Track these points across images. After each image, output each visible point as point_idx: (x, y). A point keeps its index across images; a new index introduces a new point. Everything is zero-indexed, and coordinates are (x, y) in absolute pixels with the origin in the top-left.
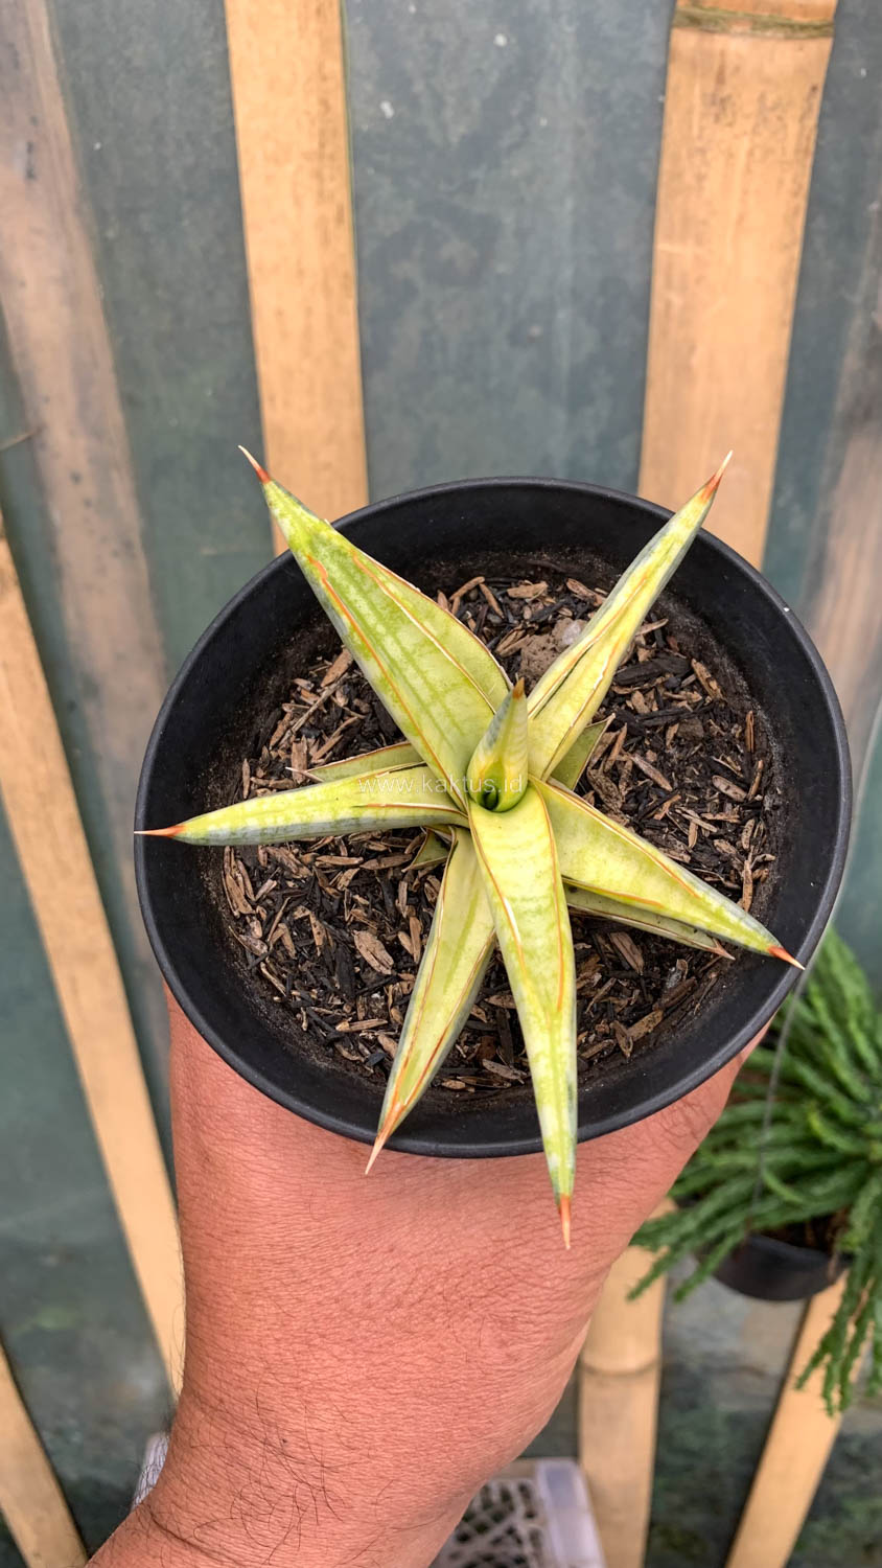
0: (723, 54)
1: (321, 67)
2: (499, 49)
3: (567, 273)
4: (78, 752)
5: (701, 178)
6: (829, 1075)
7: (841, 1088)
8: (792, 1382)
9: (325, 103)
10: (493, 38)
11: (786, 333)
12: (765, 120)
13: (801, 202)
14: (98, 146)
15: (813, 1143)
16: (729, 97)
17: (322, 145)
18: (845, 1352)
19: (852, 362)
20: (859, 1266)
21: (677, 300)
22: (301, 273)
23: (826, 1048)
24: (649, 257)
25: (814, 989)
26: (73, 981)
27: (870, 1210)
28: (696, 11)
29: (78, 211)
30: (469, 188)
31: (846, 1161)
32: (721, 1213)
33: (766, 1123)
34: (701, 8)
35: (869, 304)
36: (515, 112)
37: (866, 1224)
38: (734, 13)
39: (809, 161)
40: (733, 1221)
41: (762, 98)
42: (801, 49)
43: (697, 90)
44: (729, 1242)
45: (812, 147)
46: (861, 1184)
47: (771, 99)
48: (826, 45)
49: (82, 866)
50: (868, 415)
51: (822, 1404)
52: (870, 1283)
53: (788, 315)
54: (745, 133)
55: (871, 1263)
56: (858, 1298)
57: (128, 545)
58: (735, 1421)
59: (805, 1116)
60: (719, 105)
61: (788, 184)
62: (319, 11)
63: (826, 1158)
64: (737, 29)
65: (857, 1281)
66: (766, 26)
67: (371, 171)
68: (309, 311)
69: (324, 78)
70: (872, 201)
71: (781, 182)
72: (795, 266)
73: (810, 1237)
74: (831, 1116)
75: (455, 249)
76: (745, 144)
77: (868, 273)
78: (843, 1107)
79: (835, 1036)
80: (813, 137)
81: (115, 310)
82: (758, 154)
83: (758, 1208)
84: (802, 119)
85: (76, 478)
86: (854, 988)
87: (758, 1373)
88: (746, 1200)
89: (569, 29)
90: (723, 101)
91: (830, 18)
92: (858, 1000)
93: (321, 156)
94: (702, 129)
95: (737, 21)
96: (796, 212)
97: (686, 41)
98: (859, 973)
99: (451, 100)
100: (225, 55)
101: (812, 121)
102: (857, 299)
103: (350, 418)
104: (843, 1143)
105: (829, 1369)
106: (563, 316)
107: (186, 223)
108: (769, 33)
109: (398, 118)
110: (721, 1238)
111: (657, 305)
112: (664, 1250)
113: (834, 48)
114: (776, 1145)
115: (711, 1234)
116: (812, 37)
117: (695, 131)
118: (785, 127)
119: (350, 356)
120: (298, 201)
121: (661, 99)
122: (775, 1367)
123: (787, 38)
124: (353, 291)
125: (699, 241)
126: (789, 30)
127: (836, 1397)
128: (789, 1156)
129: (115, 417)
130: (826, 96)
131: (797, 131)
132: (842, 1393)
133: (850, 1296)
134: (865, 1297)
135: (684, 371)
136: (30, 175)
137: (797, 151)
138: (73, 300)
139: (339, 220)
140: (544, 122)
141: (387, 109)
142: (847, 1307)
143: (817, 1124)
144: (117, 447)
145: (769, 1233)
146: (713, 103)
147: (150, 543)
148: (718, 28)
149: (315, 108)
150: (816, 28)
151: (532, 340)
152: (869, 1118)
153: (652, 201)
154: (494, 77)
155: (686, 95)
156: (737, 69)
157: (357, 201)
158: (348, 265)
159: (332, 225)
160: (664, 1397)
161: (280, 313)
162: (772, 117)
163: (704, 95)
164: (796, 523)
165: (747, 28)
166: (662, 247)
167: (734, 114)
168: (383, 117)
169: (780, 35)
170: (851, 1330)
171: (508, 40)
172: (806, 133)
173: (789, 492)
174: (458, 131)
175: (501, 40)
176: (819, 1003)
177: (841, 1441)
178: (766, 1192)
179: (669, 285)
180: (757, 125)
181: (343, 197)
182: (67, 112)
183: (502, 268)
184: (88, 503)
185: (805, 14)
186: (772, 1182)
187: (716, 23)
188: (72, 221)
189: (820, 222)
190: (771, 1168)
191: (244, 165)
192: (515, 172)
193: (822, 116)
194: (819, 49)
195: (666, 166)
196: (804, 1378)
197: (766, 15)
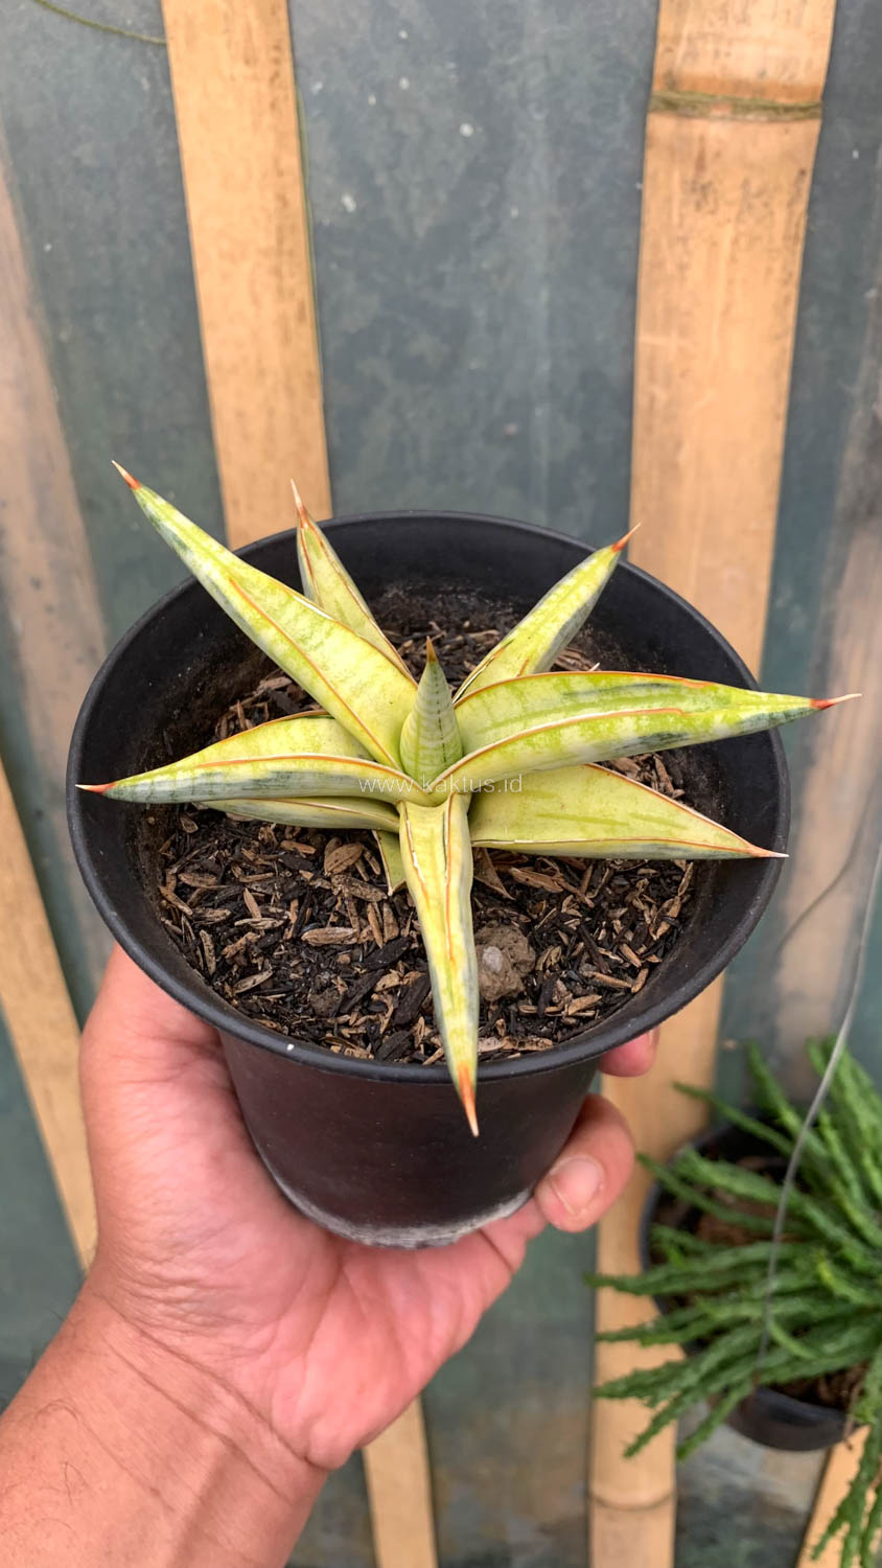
0: (702, 139)
1: (276, 162)
2: (466, 139)
3: (544, 367)
4: (46, 861)
5: (682, 268)
6: (842, 1218)
7: (855, 1231)
8: (808, 1551)
9: (282, 200)
10: (457, 129)
11: (780, 427)
12: (750, 207)
13: (792, 291)
14: (48, 247)
15: (819, 1291)
16: (710, 183)
17: (280, 241)
18: (863, 1522)
19: (853, 456)
21: (661, 395)
22: (261, 373)
23: (838, 1188)
24: (630, 350)
25: (825, 1119)
26: (47, 1093)
28: (673, 96)
29: (30, 314)
30: (438, 282)
31: (861, 1314)
32: (724, 1365)
33: (771, 1268)
34: (678, 92)
35: (870, 395)
36: (484, 203)
38: (713, 96)
39: (799, 248)
40: (738, 1374)
41: (746, 184)
42: (787, 132)
43: (676, 176)
44: (735, 1397)
45: (802, 233)
46: (878, 1340)
47: (755, 185)
48: (815, 126)
49: (53, 977)
50: (871, 511)
53: (782, 408)
54: (729, 221)
56: (877, 1465)
57: (92, 649)
59: (814, 1265)
60: (701, 192)
61: (777, 273)
62: (273, 106)
63: (840, 1309)
64: (716, 113)
65: (875, 1448)
66: (747, 109)
67: (334, 266)
68: (271, 413)
69: (280, 174)
70: (869, 287)
71: (769, 271)
72: (788, 357)
73: (823, 1390)
74: (842, 1263)
75: (424, 344)
76: (728, 233)
77: (867, 363)
78: (855, 1252)
79: (849, 1173)
80: (803, 223)
81: (70, 412)
82: (743, 241)
83: (764, 1361)
84: (790, 204)
85: (37, 584)
86: (869, 1117)
88: (753, 1352)
89: (539, 117)
90: (704, 188)
91: (818, 99)
92: (874, 1130)
93: (279, 252)
94: (682, 216)
95: (716, 105)
96: (787, 300)
97: (661, 126)
98: (875, 1100)
99: (416, 193)
100: (176, 152)
101: (801, 207)
102: (856, 390)
104: (857, 1296)
105: (846, 1542)
106: (540, 412)
107: (141, 323)
108: (750, 117)
109: (361, 212)
110: (726, 1391)
111: (641, 400)
112: (662, 1405)
113: (823, 127)
114: (783, 1294)
115: (715, 1388)
116: (797, 120)
117: (676, 219)
118: (772, 213)
119: (317, 456)
120: (255, 300)
121: (638, 186)
123: (771, 121)
124: (318, 391)
125: (684, 332)
126: (772, 112)
128: (796, 1306)
129: (74, 521)
130: (815, 181)
131: (785, 218)
132: (862, 1564)
133: (869, 1463)
135: (671, 468)
137: (786, 238)
138: (28, 403)
139: (301, 317)
140: (515, 213)
141: (349, 202)
142: (865, 1475)
143: (827, 1272)
144: (77, 552)
145: (776, 1387)
146: (694, 190)
148: (696, 112)
149: (272, 205)
150: (803, 109)
151: (509, 439)
153: (632, 290)
154: (460, 167)
155: (663, 185)
156: (718, 155)
157: (320, 294)
158: (311, 363)
159: (292, 324)
160: (680, 1529)
161: (240, 415)
162: (757, 203)
163: (684, 182)
164: (798, 623)
165: (727, 113)
166: (645, 339)
167: (716, 201)
168: (345, 212)
169: (763, 118)
170: (870, 1498)
171: (474, 127)
172: (795, 219)
173: (788, 593)
174: (423, 226)
175: (466, 130)
176: (831, 1135)
178: (773, 1345)
179: (652, 379)
180: (740, 213)
181: (304, 293)
182: (15, 213)
183: (474, 364)
184: (49, 609)
185: (790, 96)
186: (780, 1336)
187: (694, 108)
188: (24, 323)
189: (814, 311)
190: (779, 1319)
191: (199, 263)
192: (485, 265)
193: (812, 201)
194: (807, 131)
195: (646, 255)
196: (820, 1548)
197: (747, 97)
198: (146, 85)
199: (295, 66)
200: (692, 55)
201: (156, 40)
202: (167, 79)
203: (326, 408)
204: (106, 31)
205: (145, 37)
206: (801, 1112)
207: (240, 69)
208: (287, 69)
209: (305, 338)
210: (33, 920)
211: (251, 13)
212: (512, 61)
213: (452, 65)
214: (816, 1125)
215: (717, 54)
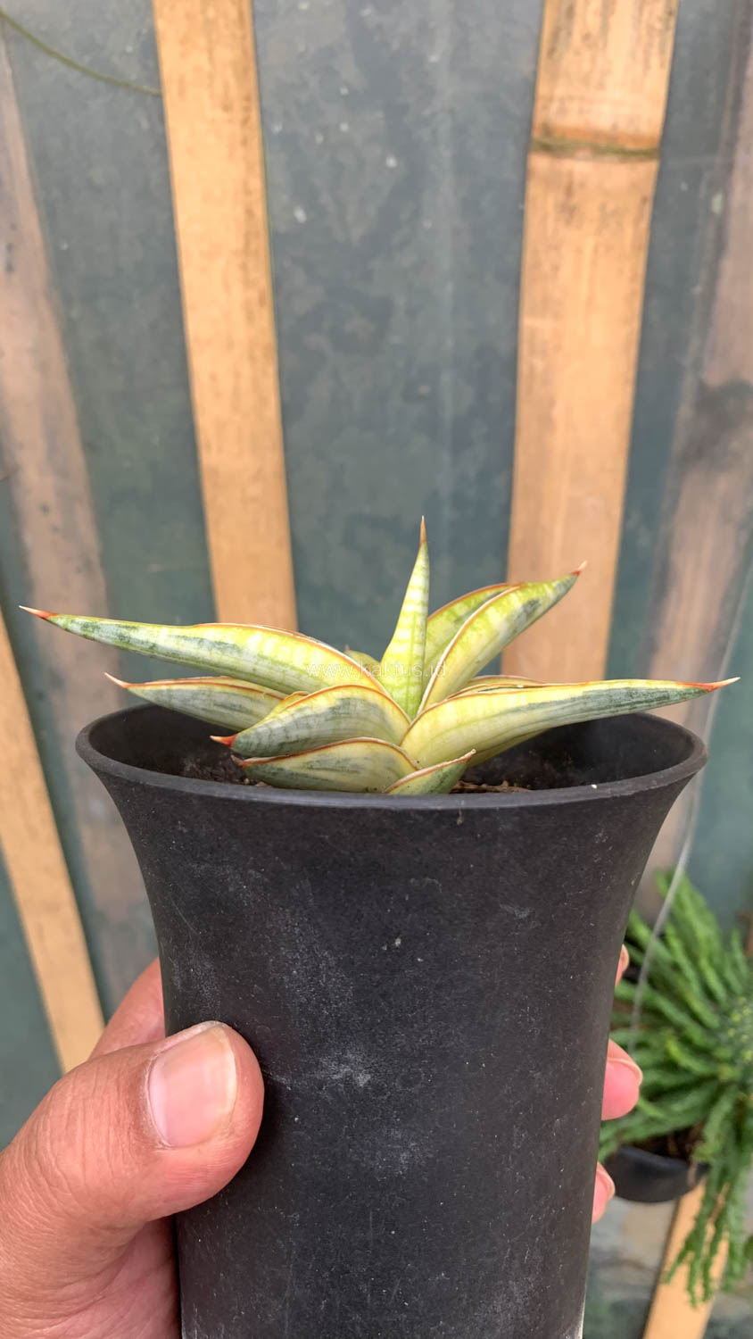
0: (570, 174)
1: (245, 184)
2: (390, 169)
3: (449, 343)
5: (556, 268)
6: (684, 1006)
7: (695, 1017)
8: (663, 1277)
9: (249, 212)
10: (384, 161)
11: (630, 391)
12: (606, 224)
13: (638, 287)
14: (65, 246)
15: (670, 1066)
16: (576, 206)
17: (247, 243)
18: (705, 1250)
19: (685, 411)
20: (715, 1173)
21: (539, 364)
22: (230, 345)
23: (681, 984)
24: (515, 330)
25: (670, 931)
26: (40, 928)
27: (722, 1126)
28: (546, 140)
29: (48, 297)
30: (368, 276)
31: (699, 1082)
34: (552, 138)
35: (698, 365)
36: (404, 217)
37: (718, 1137)
38: (578, 142)
42: (633, 169)
43: (551, 200)
45: (645, 246)
46: (713, 1101)
47: (610, 207)
48: (654, 165)
49: (47, 830)
50: (699, 454)
51: (686, 1297)
52: (725, 1188)
53: (631, 374)
54: (591, 234)
55: (725, 1172)
56: (715, 1202)
57: (88, 564)
58: (618, 1308)
59: (663, 1043)
60: (569, 212)
61: (627, 273)
62: (243, 142)
63: (682, 1079)
64: (581, 154)
65: (713, 1188)
66: (604, 152)
67: (288, 263)
68: (237, 375)
69: (248, 193)
70: (695, 285)
71: (621, 271)
72: (635, 338)
73: (672, 1148)
74: (686, 1042)
75: (357, 324)
76: (589, 244)
77: (694, 341)
78: (696, 1034)
79: (689, 972)
80: (646, 237)
81: (78, 374)
82: (601, 250)
83: (626, 1123)
84: (636, 223)
85: (45, 509)
86: (704, 930)
87: (638, 1266)
89: (447, 154)
90: (572, 209)
91: (655, 145)
92: (708, 941)
93: (246, 253)
94: (555, 230)
95: (581, 148)
96: (634, 294)
97: (539, 163)
98: (710, 917)
99: (352, 207)
100: (168, 177)
101: (644, 225)
102: (687, 362)
103: (272, 460)
104: (697, 1066)
105: (692, 1265)
106: (446, 378)
107: (136, 305)
108: (606, 158)
109: (310, 223)
111: (524, 368)
113: (660, 168)
116: (642, 160)
117: (550, 232)
118: (623, 229)
119: (272, 411)
120: (227, 288)
121: (522, 206)
122: (651, 1260)
123: (623, 161)
124: (274, 359)
125: (556, 317)
126: (622, 155)
127: (699, 1289)
128: (651, 1077)
129: (77, 459)
130: (655, 204)
131: (632, 233)
132: (706, 1286)
133: (708, 1200)
134: (721, 1200)
135: (547, 422)
136: (10, 268)
137: (633, 248)
138: (43, 368)
139: (261, 302)
140: (428, 225)
141: (300, 215)
142: (705, 1211)
143: (675, 1049)
144: (79, 484)
145: (637, 1145)
146: (564, 211)
147: (106, 560)
148: (566, 154)
150: (645, 153)
151: (421, 397)
152: (718, 1044)
154: (386, 190)
155: (542, 206)
156: (583, 185)
157: (277, 284)
158: (269, 338)
159: (255, 307)
161: (213, 377)
162: (612, 221)
163: (556, 204)
164: (644, 540)
165: (589, 154)
166: (528, 322)
167: (581, 219)
168: (295, 220)
169: (616, 159)
170: (710, 1230)
171: (397, 160)
172: (640, 234)
173: (637, 516)
174: (357, 233)
175: (391, 162)
176: (675, 943)
177: (711, 1324)
179: (532, 352)
180: (600, 228)
181: (265, 283)
182: (40, 219)
183: (395, 339)
184: (55, 529)
185: (636, 143)
187: (564, 150)
188: (43, 304)
189: (655, 302)
191: (184, 259)
192: (404, 263)
193: (654, 220)
194: (648, 169)
195: (529, 258)
196: (671, 1274)
197: (603, 143)
198: (145, 125)
199: (262, 111)
200: (563, 111)
201: (154, 91)
202: (161, 117)
203: (281, 373)
204: (115, 83)
205: (146, 87)
206: (651, 926)
207: (220, 114)
208: (254, 116)
209: (264, 319)
210: (33, 783)
211: (229, 73)
212: (427, 112)
213: (380, 114)
214: (662, 937)
215: (581, 111)
